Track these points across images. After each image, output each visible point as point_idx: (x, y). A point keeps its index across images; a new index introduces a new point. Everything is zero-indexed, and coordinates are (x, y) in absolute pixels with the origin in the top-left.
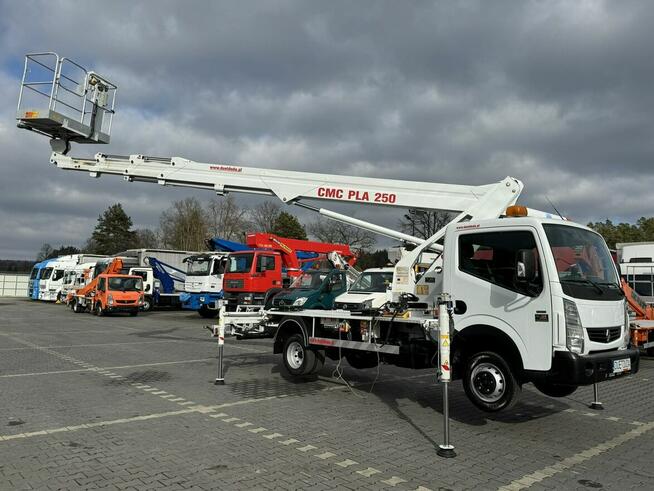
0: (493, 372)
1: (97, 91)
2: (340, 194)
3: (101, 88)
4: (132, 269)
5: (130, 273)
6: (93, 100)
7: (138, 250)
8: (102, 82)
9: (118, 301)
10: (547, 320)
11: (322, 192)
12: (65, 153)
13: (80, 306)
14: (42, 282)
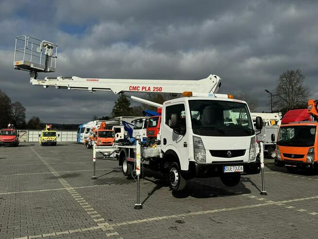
0: (175, 171)
1: (47, 49)
2: (138, 88)
3: (49, 47)
4: (113, 127)
5: (113, 129)
6: (46, 53)
7: (119, 117)
8: (49, 45)
9: (103, 143)
10: (186, 146)
11: (131, 88)
12: (35, 78)
13: (89, 145)
14: (81, 134)
